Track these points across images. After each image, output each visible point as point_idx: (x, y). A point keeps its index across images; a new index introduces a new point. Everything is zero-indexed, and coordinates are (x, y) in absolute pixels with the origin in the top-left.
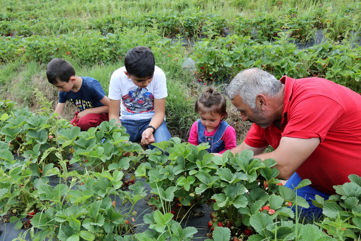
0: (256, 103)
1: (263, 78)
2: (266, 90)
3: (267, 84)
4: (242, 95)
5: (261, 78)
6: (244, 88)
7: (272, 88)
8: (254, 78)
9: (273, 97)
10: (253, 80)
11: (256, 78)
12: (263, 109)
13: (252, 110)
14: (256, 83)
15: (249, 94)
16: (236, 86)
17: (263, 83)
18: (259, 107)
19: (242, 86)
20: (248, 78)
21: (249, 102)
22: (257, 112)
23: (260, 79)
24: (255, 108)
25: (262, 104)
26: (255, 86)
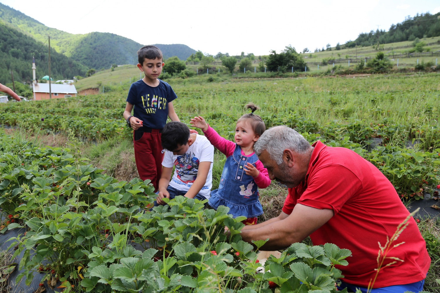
0: (283, 158)
1: (290, 134)
2: (293, 145)
3: (294, 139)
4: (269, 150)
5: (289, 134)
6: (271, 142)
7: (299, 145)
8: (281, 133)
9: (299, 154)
10: (281, 135)
11: (283, 134)
12: (290, 165)
13: (279, 166)
14: (283, 137)
15: (276, 149)
16: (263, 141)
17: (291, 139)
18: (286, 163)
19: (269, 141)
20: (276, 133)
21: (276, 158)
22: (283, 169)
23: (287, 134)
24: (282, 164)
25: (289, 160)
26: (282, 141)
